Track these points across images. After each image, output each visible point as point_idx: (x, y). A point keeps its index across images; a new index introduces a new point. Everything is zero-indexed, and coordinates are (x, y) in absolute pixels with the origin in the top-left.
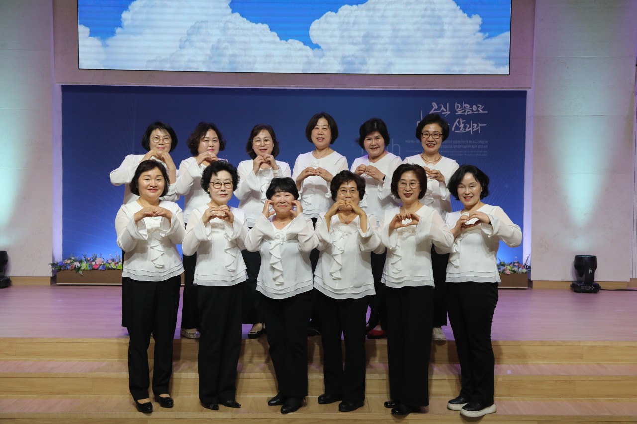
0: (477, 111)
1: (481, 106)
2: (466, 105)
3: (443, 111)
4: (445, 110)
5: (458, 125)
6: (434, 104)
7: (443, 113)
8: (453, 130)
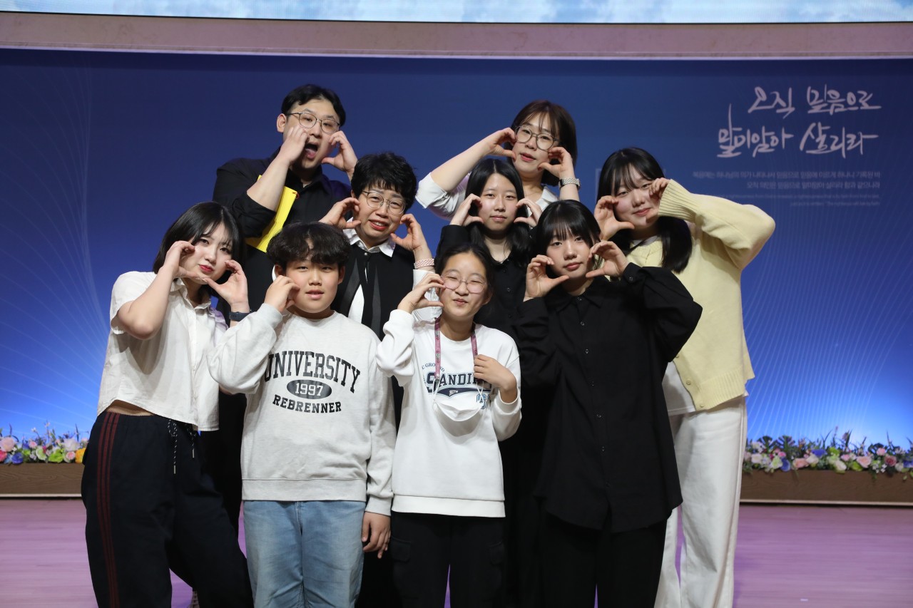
0: (858, 104)
1: (865, 94)
2: (831, 92)
3: (778, 106)
4: (783, 103)
5: (813, 137)
6: (758, 90)
7: (779, 111)
8: (802, 147)
